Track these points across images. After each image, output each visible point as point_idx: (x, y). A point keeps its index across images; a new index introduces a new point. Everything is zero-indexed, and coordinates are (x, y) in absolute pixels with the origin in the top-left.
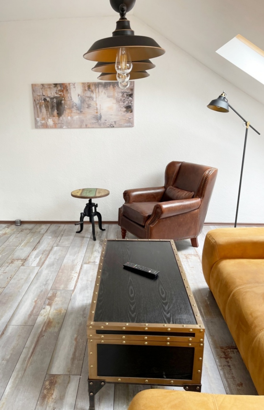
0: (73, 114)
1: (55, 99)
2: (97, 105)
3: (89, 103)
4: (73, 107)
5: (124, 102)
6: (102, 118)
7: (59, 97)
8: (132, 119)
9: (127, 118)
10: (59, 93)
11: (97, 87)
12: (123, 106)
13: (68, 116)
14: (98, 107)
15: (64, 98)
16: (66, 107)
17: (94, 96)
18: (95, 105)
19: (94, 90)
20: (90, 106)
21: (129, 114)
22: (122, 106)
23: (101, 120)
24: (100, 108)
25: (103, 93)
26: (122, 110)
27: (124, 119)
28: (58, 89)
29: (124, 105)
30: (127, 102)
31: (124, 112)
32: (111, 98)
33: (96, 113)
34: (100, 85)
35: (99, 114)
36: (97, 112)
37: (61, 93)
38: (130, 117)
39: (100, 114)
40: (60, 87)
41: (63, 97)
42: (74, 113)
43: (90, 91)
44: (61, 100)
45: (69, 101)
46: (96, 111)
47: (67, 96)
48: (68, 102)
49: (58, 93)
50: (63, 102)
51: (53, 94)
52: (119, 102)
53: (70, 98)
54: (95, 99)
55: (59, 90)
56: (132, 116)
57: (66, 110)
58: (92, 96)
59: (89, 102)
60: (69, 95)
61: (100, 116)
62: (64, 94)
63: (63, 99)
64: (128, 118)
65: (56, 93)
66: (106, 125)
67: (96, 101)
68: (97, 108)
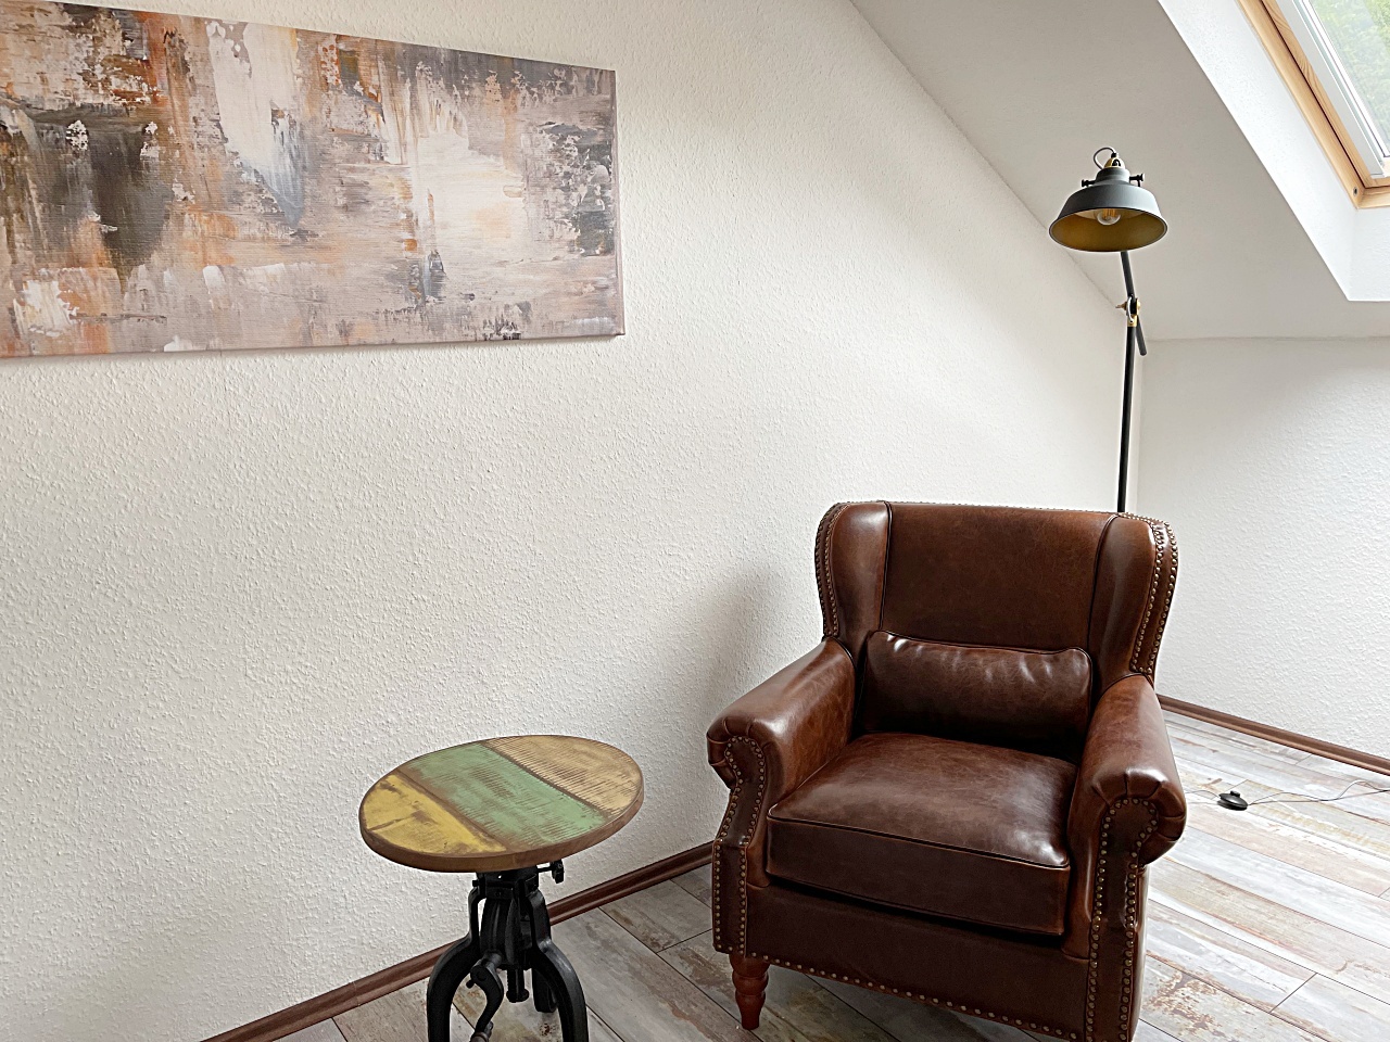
0: (236, 250)
1: (79, 126)
2: (407, 196)
3: (358, 177)
4: (236, 198)
5: (567, 189)
6: (444, 282)
7: (117, 113)
8: (611, 293)
9: (586, 283)
10: (115, 83)
11: (404, 77)
12: (565, 209)
13: (205, 263)
14: (419, 205)
15: (162, 126)
16: (178, 190)
17: (387, 130)
18: (396, 193)
19: (385, 90)
20: (367, 202)
21: (596, 261)
22: (558, 215)
23: (442, 294)
24: (432, 213)
25: (443, 121)
26: (557, 235)
27: (574, 290)
28: (103, 52)
29: (567, 205)
30: (583, 190)
31: (571, 252)
32: (492, 159)
33: (404, 245)
34: (420, 65)
35: (424, 257)
36: (413, 244)
37: (132, 84)
38: (603, 281)
39: (435, 255)
40: (119, 37)
41: (153, 112)
42: (251, 239)
43: (358, 94)
44: (140, 139)
45: (201, 148)
46: (407, 236)
47: (184, 107)
48: (197, 161)
49: (107, 80)
50: (150, 152)
51: (57, 83)
52: (543, 188)
53: (207, 127)
54: (392, 157)
55: (116, 60)
56: (614, 276)
57: (180, 219)
58: (375, 133)
59: (352, 170)
60: (195, 106)
61: (435, 266)
62: (153, 94)
63: (152, 128)
64: (594, 283)
65: (87, 76)
66: (474, 329)
67: (402, 167)
68: (410, 215)
